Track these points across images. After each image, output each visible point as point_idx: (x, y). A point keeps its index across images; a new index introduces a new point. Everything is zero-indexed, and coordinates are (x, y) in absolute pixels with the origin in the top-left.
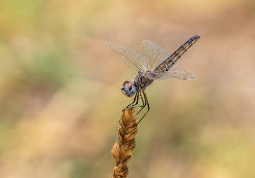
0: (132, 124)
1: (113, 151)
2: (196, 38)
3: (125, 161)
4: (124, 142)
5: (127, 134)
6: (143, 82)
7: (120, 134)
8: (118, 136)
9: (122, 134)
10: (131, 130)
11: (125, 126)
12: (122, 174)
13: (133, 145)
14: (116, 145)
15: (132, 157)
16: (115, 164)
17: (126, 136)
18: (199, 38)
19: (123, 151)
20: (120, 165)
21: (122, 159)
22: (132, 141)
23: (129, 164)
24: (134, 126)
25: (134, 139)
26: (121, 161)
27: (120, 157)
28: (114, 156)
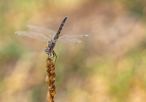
1: (46, 80)
2: (66, 18)
3: (53, 83)
4: (50, 75)
5: (51, 71)
7: (48, 71)
8: (47, 73)
9: (49, 71)
10: (52, 68)
11: (49, 67)
12: (53, 89)
13: (54, 75)
14: (47, 77)
15: (55, 81)
16: (49, 86)
17: (51, 72)
19: (51, 79)
20: (51, 85)
22: (54, 73)
23: (55, 84)
24: (53, 66)
26: (51, 84)
27: (50, 82)
28: (47, 82)
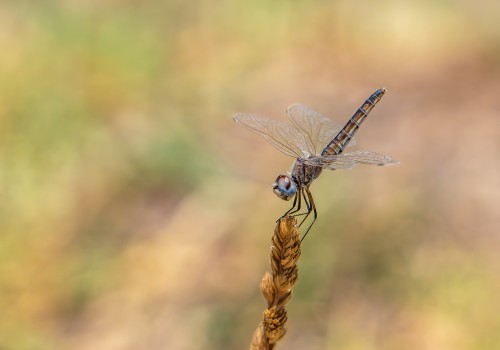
0: (292, 243)
1: (263, 285)
3: (281, 301)
4: (279, 270)
5: (284, 258)
6: (306, 174)
7: (274, 258)
8: (269, 260)
9: (277, 259)
10: (290, 251)
11: (282, 246)
12: (276, 321)
13: (293, 276)
14: (268, 276)
15: (292, 294)
16: (267, 306)
17: (284, 262)
18: (383, 93)
19: (278, 285)
20: (274, 307)
21: (277, 298)
22: (293, 269)
23: (288, 305)
24: (295, 245)
25: (295, 266)
26: (276, 301)
27: (274, 295)
28: (265, 293)
